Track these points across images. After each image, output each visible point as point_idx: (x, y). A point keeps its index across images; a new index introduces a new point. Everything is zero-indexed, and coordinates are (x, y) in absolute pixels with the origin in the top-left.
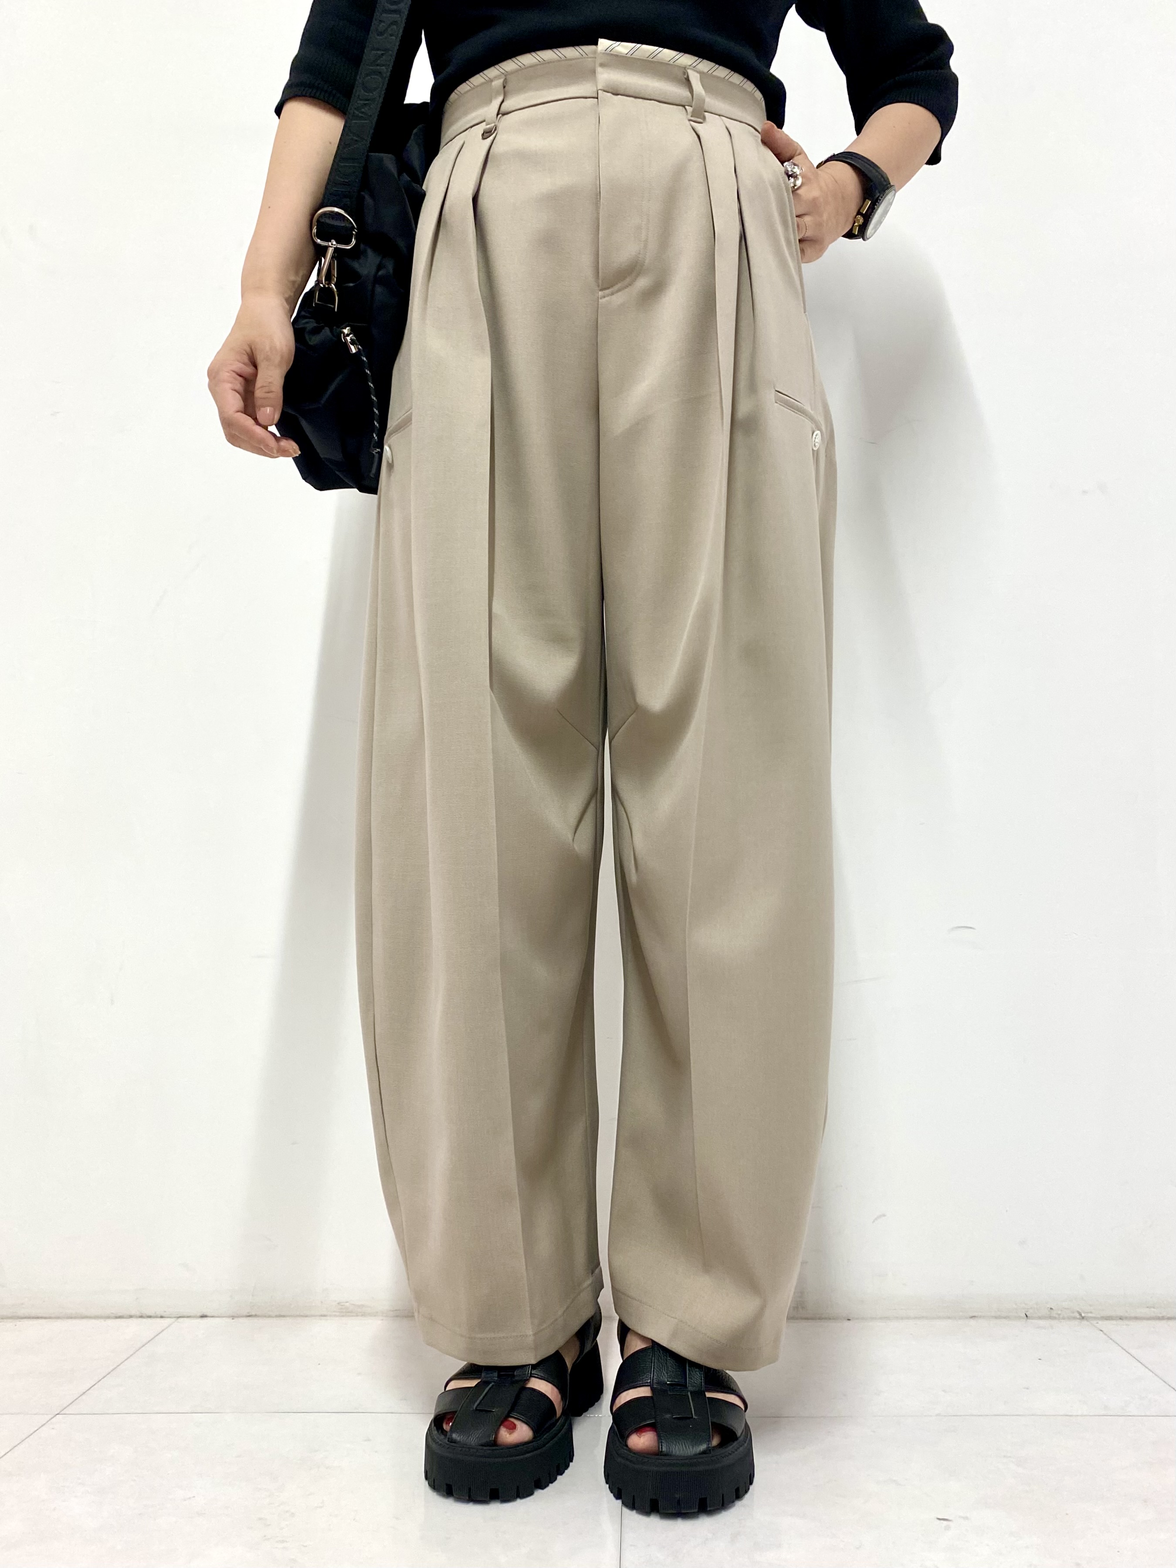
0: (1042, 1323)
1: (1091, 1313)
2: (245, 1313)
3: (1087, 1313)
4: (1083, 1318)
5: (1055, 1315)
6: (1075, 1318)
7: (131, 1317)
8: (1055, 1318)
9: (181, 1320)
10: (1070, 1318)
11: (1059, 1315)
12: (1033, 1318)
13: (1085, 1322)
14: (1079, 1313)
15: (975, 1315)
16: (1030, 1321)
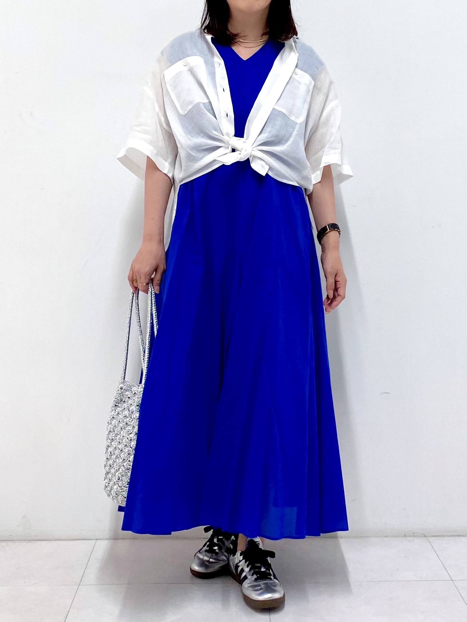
0: (411, 538)
1: (428, 534)
3: (426, 534)
4: (425, 536)
7: (78, 540)
8: (415, 536)
9: (97, 541)
10: (421, 536)
11: (417, 535)
12: (407, 536)
13: (425, 538)
14: (424, 534)
15: (386, 536)
16: (406, 538)
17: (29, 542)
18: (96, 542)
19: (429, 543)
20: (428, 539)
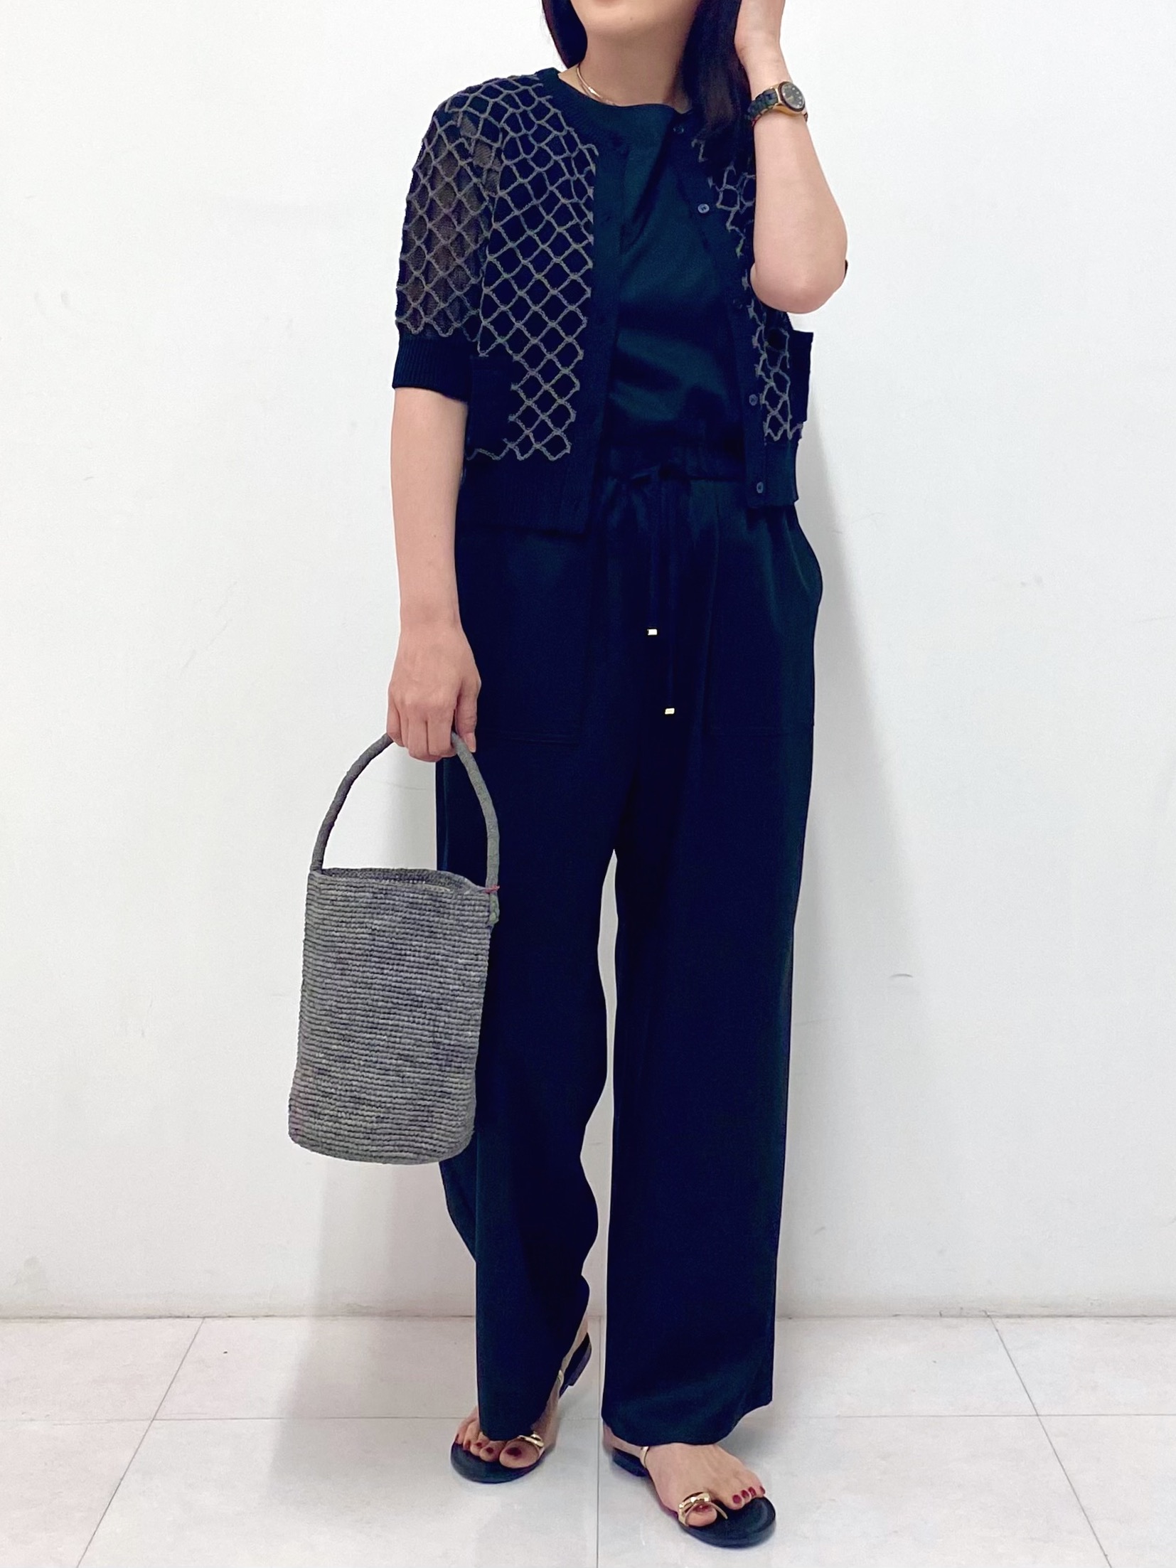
0: (954, 1321)
2: (263, 1314)
3: (992, 1312)
4: (988, 1316)
5: (965, 1314)
6: (981, 1316)
7: (160, 1317)
8: (965, 1317)
9: (207, 1319)
10: (977, 1316)
11: (968, 1313)
12: (944, 1317)
13: (989, 1319)
14: (983, 1311)
15: (898, 1313)
16: (943, 1319)
17: (41, 1322)
18: (202, 1323)
19: (996, 1332)
20: (993, 1323)
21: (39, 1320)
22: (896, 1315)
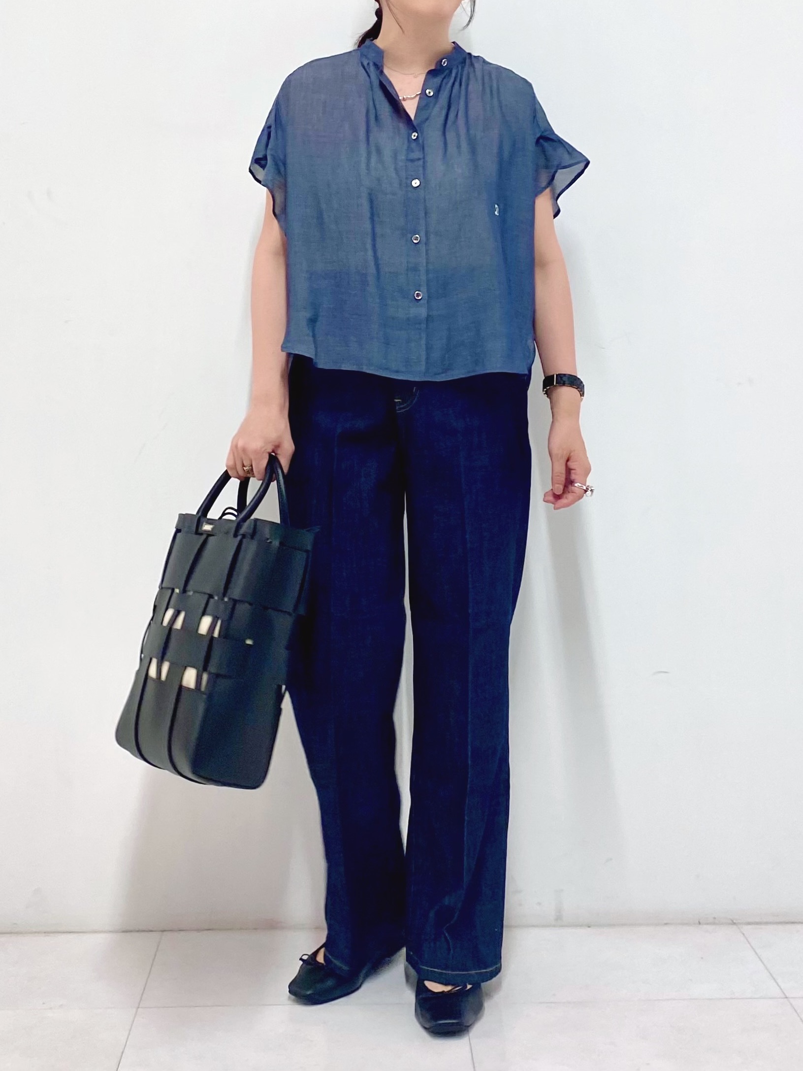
0: (709, 927)
1: (738, 920)
2: (205, 928)
4: (734, 924)
6: (729, 924)
7: (131, 931)
8: (716, 924)
9: (165, 933)
10: (725, 924)
11: (719, 922)
13: (735, 927)
14: (731, 920)
15: (665, 922)
16: (701, 926)
17: (45, 936)
18: (161, 936)
19: (743, 936)
20: (739, 928)
21: (44, 934)
22: (666, 924)
